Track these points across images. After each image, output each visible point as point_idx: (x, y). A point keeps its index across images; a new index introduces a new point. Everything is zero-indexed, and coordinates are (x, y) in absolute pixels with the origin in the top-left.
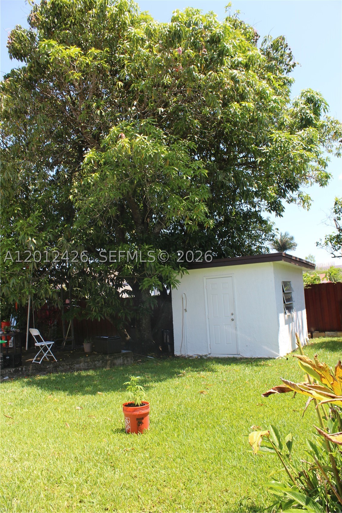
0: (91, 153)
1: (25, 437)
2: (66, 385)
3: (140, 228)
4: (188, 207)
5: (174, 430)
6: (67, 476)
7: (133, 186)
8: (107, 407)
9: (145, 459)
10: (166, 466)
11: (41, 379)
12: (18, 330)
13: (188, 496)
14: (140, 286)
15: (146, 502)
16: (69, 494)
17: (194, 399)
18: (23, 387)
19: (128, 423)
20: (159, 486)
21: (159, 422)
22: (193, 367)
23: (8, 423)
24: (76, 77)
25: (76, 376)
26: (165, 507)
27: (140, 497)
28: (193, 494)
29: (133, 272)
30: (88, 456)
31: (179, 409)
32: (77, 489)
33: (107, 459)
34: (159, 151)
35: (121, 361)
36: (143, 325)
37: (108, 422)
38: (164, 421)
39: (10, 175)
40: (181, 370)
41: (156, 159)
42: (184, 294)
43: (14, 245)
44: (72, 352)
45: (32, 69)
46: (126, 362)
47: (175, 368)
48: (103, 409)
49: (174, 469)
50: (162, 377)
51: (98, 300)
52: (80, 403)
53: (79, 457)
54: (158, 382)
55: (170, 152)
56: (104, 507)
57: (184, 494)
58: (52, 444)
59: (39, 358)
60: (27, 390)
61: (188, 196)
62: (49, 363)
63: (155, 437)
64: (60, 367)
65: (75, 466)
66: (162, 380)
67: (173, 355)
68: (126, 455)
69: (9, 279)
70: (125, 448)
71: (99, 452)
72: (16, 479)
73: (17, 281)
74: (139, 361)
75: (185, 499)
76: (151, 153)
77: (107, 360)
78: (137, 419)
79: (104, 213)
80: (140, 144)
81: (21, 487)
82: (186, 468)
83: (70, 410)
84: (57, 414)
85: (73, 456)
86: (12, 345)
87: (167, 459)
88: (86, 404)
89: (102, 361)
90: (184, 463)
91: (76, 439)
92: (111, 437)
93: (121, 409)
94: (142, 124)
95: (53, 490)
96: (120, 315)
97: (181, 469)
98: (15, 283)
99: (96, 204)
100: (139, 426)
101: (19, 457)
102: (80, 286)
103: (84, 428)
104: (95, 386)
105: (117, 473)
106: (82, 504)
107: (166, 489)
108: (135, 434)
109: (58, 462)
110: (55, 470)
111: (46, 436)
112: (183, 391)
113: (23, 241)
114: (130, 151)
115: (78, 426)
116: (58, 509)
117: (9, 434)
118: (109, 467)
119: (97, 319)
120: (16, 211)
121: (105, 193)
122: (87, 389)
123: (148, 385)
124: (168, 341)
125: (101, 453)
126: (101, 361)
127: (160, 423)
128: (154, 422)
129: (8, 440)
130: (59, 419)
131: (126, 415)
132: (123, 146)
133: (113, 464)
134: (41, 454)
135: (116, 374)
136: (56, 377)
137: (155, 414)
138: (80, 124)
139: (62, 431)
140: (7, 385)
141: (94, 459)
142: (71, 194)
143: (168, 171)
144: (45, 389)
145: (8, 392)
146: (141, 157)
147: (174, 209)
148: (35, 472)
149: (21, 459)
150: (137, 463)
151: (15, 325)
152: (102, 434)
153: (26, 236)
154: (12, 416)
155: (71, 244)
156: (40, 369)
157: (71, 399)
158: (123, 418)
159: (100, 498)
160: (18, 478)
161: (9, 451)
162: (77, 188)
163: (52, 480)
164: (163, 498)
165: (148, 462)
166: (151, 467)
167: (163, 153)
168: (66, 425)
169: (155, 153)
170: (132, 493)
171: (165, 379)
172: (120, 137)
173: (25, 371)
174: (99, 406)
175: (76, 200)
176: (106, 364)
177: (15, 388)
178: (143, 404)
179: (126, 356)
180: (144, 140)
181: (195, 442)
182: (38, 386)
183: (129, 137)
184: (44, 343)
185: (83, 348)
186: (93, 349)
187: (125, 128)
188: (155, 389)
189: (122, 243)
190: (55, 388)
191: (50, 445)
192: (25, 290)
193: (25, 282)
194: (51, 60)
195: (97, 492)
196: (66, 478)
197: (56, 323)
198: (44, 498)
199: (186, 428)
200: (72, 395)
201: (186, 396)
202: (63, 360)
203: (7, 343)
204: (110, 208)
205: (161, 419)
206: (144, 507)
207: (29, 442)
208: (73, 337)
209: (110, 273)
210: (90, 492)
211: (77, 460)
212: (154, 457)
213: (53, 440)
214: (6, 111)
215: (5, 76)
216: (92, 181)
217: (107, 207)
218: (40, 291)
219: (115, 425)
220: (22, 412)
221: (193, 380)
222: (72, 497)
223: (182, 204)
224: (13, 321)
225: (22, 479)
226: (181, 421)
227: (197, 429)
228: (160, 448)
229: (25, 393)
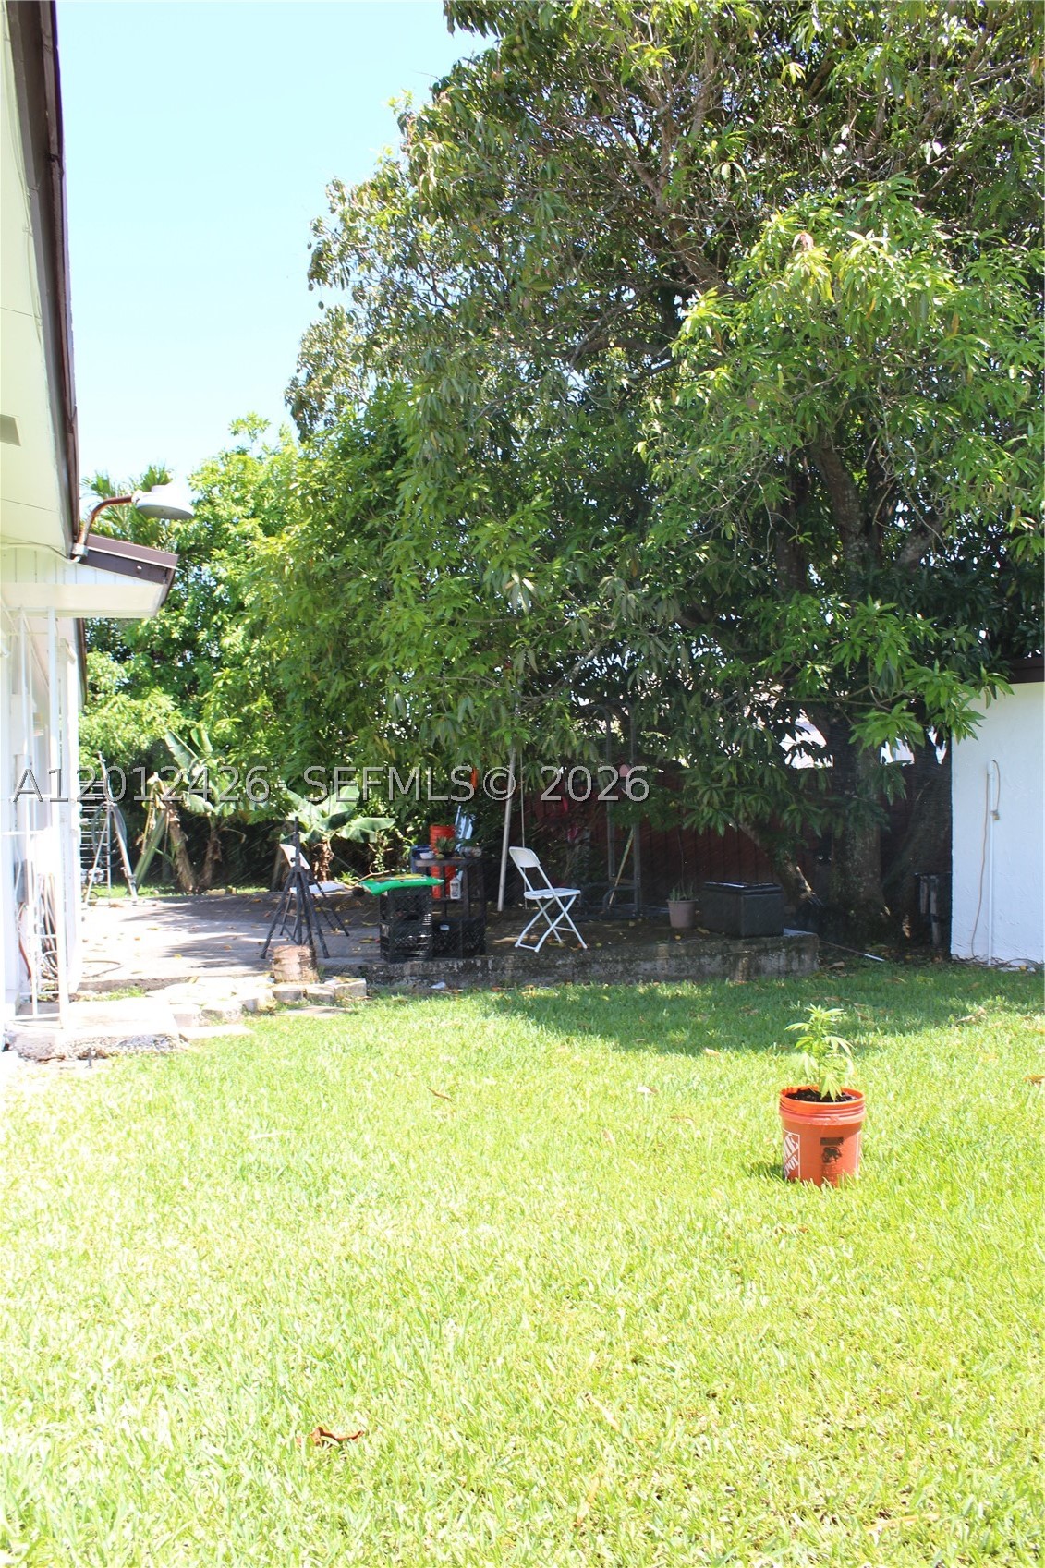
0: (703, 304)
1: (484, 1157)
2: (612, 1019)
3: (855, 546)
4: (1022, 472)
5: (940, 1187)
6: (599, 1282)
7: (839, 410)
8: (731, 1095)
9: (841, 1265)
10: (907, 1295)
11: (539, 997)
12: (478, 852)
13: (972, 1398)
14: (852, 733)
15: (836, 1397)
16: (602, 1335)
17: (1008, 1098)
18: (486, 1015)
19: (794, 1150)
20: (879, 1354)
21: (890, 1156)
22: (1010, 999)
23: (437, 1113)
24: (652, 62)
25: (643, 996)
26: (896, 1421)
27: (818, 1376)
28: (992, 1398)
29: (829, 685)
30: (665, 1233)
31: (957, 1123)
32: (627, 1324)
33: (720, 1250)
34: (928, 284)
35: (782, 962)
36: (856, 856)
37: (730, 1139)
38: (907, 1156)
39: (457, 388)
40: (971, 1004)
41: (917, 312)
42: (991, 764)
43: (468, 596)
44: (632, 924)
45: (516, 53)
46: (795, 966)
47: (952, 995)
48: (717, 1101)
49: (931, 1310)
50: (909, 1020)
51: (719, 767)
52: (649, 1077)
53: (637, 1234)
54: (894, 1033)
55: (962, 288)
56: (705, 1388)
57: (960, 1392)
58: (560, 1185)
59: (533, 937)
60: (499, 1025)
61: (1021, 434)
62: (564, 952)
63: (876, 1201)
64: (596, 967)
65: (624, 1256)
66: (909, 1029)
67: (947, 955)
68: (782, 1245)
69: (456, 700)
70: (780, 1225)
71: (700, 1225)
72: (456, 1269)
73: (479, 703)
74: (836, 964)
75: (961, 1407)
76: (898, 292)
77: (739, 956)
78: (823, 1140)
79: (741, 497)
80: (862, 264)
81: (468, 1292)
82: (971, 1312)
83: (618, 1093)
84: (578, 1101)
85: (620, 1228)
86: (459, 892)
87: (910, 1274)
88: (666, 1079)
89: (724, 958)
90: (966, 1294)
91: (634, 1180)
92: (738, 1185)
93: (774, 1105)
94: (870, 199)
95: (559, 1314)
96: (785, 817)
97: (955, 1312)
98: (472, 711)
99: (719, 470)
100: (827, 1161)
101: (465, 1208)
102: (664, 725)
103: (659, 1150)
104: (699, 1029)
105: (749, 1294)
106: (640, 1368)
107: (902, 1366)
108: (812, 1185)
109: (577, 1240)
110: (566, 1260)
111: (545, 1161)
112: (973, 1068)
113: (496, 584)
114: (829, 291)
115: (640, 1142)
116: (570, 1369)
117: (441, 1143)
118: (728, 1273)
119: (715, 830)
120: (475, 496)
121: (747, 433)
122: (672, 1035)
123: (863, 1040)
124: (933, 910)
125: (705, 1229)
126: (719, 957)
127: (894, 1161)
128: (875, 1157)
129: (438, 1159)
130: (586, 1117)
131: (789, 1126)
132: (807, 276)
133: (738, 1267)
134: (526, 1209)
135: (764, 998)
136: (583, 994)
137: (880, 1132)
138: (666, 215)
139: (592, 1150)
140: (441, 1006)
141: (682, 1244)
142: (642, 439)
143: (957, 352)
144: (548, 1028)
145: (443, 1025)
146: (867, 309)
147: (972, 482)
148: (509, 1257)
149: (470, 1216)
150: (814, 1272)
151: (468, 836)
152: (711, 1173)
153: (505, 568)
154: (452, 1093)
155: (637, 595)
156: (536, 968)
157: (624, 1061)
158: (779, 1134)
159: (694, 1361)
160: (460, 1266)
161: (438, 1190)
162: (658, 417)
163: (555, 1287)
164: (890, 1391)
165: (850, 1274)
166: (858, 1291)
167: (940, 291)
168: (605, 1134)
169: (912, 291)
170: (794, 1361)
171: (914, 1029)
172: (797, 248)
173: (494, 969)
174: (705, 1090)
175: (657, 457)
176: (734, 967)
177: (464, 1016)
178: (844, 1096)
179: (797, 947)
180: (876, 250)
181: (1008, 1234)
182: (529, 1016)
183: (825, 245)
184: (552, 893)
185: (667, 915)
186: (695, 921)
187: (812, 215)
188: (885, 1054)
189: (797, 593)
190: (579, 1026)
191: (554, 1189)
192: (502, 731)
193: (503, 709)
194: (573, 15)
195: (685, 1342)
196: (596, 1287)
197: (587, 835)
198: (532, 1334)
199: (978, 1185)
200: (627, 1050)
201: (983, 1085)
202: (605, 947)
203: (445, 888)
204: (764, 481)
205: (897, 1148)
206: (827, 1408)
207: (494, 1172)
208: (636, 881)
209: (756, 686)
210: (664, 1339)
211: (631, 1242)
212: (870, 1264)
213: (565, 1174)
214: (441, 191)
215: (436, 85)
216: (707, 394)
217: (753, 477)
218: (545, 737)
219: (754, 1153)
220: (479, 1086)
221: (1008, 1037)
222: (610, 1344)
223: (1000, 464)
224: (462, 826)
225: (472, 1271)
226: (963, 1161)
227: (1014, 1195)
228: (890, 1237)
229: (489, 1031)
